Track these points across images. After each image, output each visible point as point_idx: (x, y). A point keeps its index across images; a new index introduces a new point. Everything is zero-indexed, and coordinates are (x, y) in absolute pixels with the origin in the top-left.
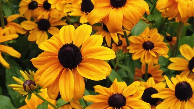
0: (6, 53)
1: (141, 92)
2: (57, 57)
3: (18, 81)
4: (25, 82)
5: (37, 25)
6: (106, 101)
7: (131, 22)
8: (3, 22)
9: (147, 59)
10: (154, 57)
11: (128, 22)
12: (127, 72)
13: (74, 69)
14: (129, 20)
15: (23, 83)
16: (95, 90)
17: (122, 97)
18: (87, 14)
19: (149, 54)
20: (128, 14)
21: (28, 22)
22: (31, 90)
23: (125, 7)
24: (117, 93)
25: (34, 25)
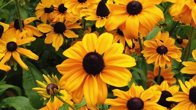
0: (24, 55)
1: (157, 96)
2: (81, 64)
3: (41, 85)
4: (48, 85)
5: (53, 28)
6: (125, 105)
7: (147, 29)
8: (21, 26)
9: (161, 63)
10: (167, 61)
11: (144, 29)
12: (139, 74)
13: (97, 76)
14: (144, 27)
15: (46, 86)
16: (114, 94)
17: (141, 101)
18: (103, 18)
19: (163, 59)
20: (144, 21)
21: (45, 25)
22: (54, 93)
23: (141, 14)
24: (135, 97)
25: (50, 28)
